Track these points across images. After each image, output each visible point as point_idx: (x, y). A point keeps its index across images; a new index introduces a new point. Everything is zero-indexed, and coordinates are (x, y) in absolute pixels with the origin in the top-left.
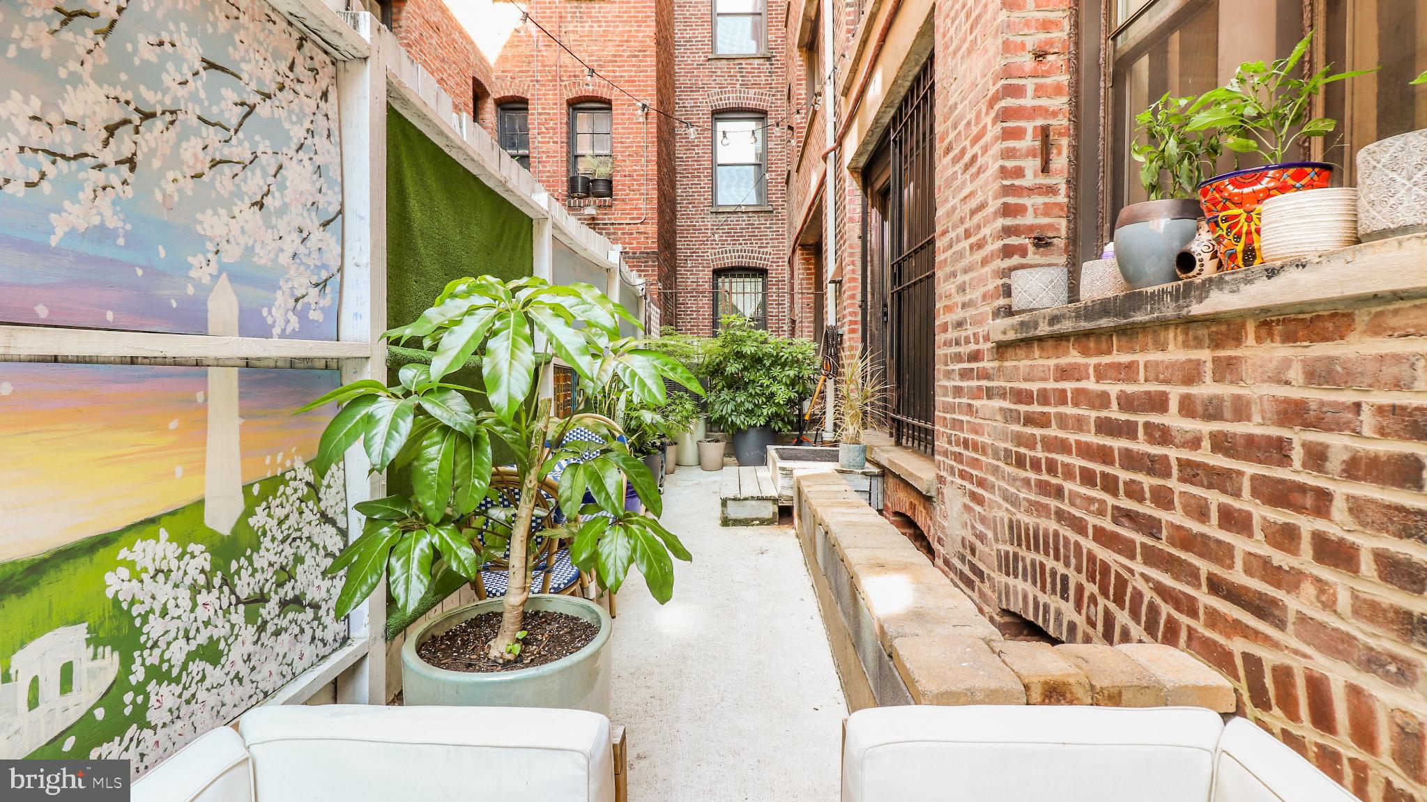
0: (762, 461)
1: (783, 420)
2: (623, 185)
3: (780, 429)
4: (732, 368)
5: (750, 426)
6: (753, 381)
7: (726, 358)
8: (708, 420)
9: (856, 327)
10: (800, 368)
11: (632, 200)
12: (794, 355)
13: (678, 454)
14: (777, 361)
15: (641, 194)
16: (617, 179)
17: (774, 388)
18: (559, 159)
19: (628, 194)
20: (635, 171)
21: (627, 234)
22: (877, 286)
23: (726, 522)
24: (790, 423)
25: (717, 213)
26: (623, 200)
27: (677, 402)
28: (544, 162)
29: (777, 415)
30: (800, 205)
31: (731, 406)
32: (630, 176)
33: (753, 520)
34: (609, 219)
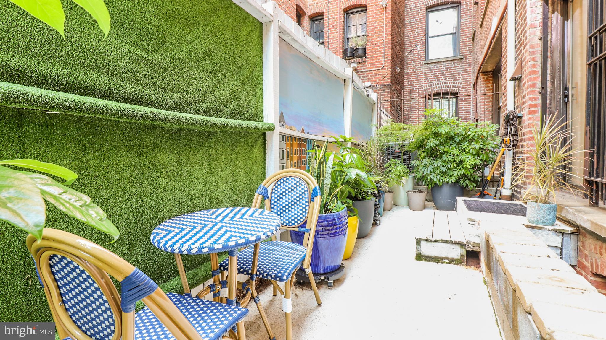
0: (453, 207)
1: (469, 179)
2: (372, 49)
3: (467, 186)
4: (430, 144)
5: (444, 183)
6: (447, 152)
7: (427, 138)
8: (414, 178)
9: (536, 109)
10: (484, 142)
11: (377, 57)
12: (480, 133)
13: (394, 199)
14: (465, 138)
15: (381, 53)
16: (369, 47)
17: (463, 157)
18: (338, 41)
19: (375, 54)
20: (379, 41)
21: (374, 76)
22: (557, 75)
23: (420, 257)
24: (475, 181)
25: (428, 64)
26: (372, 58)
27: (393, 165)
28: (331, 43)
29: (465, 176)
30: (482, 48)
31: (430, 169)
32: (376, 44)
33: (442, 258)
34: (364, 69)
